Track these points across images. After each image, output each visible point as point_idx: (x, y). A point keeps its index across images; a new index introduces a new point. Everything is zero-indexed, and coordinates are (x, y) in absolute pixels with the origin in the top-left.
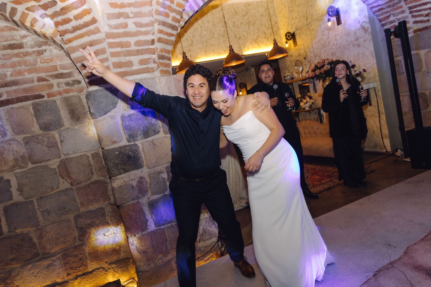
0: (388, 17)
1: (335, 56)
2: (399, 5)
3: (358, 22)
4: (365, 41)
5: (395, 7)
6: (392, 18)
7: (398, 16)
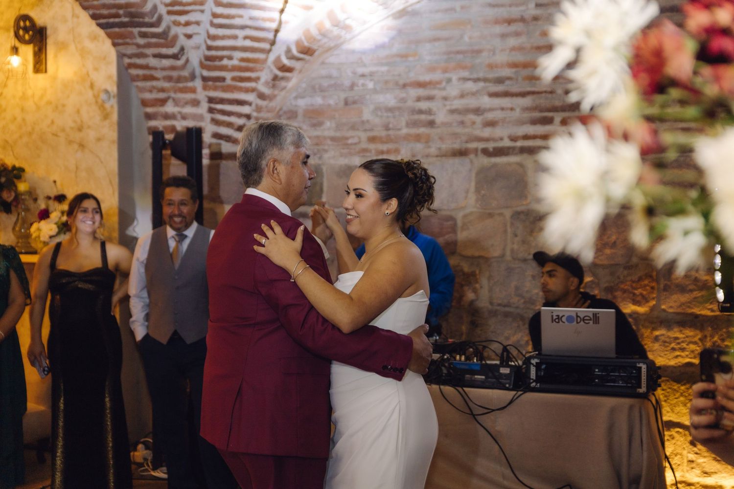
0: (163, 102)
1: (11, 153)
2: (190, 84)
3: (89, 84)
4: (99, 140)
5: (181, 85)
6: (170, 108)
7: (183, 106)
